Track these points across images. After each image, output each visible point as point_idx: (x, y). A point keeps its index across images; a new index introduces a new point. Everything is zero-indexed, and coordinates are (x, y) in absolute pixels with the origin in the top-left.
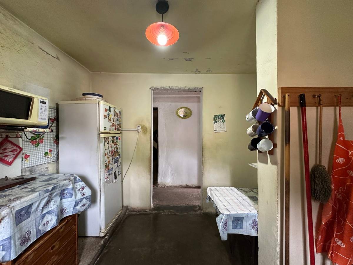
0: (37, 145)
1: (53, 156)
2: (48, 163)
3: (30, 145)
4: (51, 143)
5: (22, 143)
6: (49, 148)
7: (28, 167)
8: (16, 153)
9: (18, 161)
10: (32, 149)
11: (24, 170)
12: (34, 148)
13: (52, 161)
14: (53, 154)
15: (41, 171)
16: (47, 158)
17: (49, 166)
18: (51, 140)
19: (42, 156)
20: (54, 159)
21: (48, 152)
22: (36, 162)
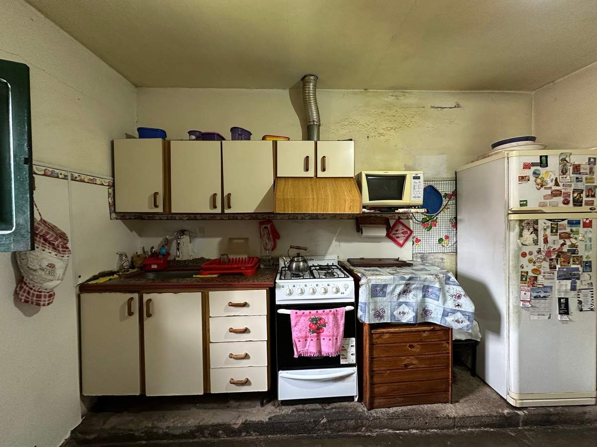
0: (429, 229)
1: (450, 245)
2: (444, 253)
3: (421, 228)
4: (448, 227)
5: (413, 225)
6: (444, 234)
7: (420, 253)
8: (407, 235)
9: (409, 244)
10: (423, 232)
11: (415, 255)
12: (426, 232)
13: (448, 251)
14: (450, 242)
15: (434, 260)
16: (441, 247)
17: (444, 256)
18: (448, 223)
19: (435, 243)
20: (452, 249)
21: (444, 238)
22: (428, 249)
